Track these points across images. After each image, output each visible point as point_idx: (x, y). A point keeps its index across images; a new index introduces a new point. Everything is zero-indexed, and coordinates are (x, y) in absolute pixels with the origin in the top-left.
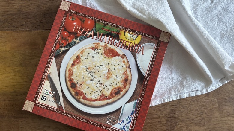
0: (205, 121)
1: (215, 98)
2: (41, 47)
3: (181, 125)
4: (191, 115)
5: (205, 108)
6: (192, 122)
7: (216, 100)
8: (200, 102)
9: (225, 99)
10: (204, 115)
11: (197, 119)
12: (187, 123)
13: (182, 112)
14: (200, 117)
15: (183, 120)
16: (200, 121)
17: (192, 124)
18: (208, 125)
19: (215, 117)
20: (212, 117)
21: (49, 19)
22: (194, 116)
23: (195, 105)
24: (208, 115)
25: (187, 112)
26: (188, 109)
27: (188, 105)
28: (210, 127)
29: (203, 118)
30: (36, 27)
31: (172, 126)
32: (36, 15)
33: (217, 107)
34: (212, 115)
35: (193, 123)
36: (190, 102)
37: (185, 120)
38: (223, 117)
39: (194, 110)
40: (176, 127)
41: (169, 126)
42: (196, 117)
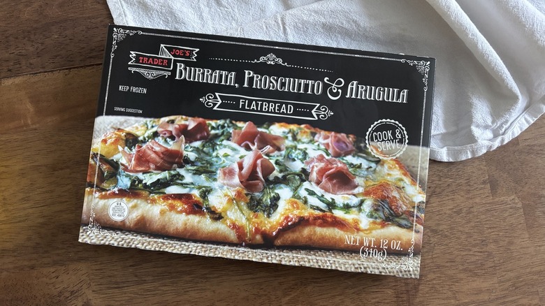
0: (496, 262)
1: (513, 197)
2: (29, 122)
3: (435, 282)
4: (456, 252)
5: (490, 228)
6: (461, 268)
7: (516, 201)
8: (476, 214)
9: (540, 197)
10: (492, 247)
11: (473, 259)
12: (450, 272)
13: (432, 245)
14: (481, 252)
15: (438, 267)
16: (482, 265)
17: (462, 276)
18: (504, 271)
19: (521, 248)
20: (512, 248)
21: (42, 44)
22: (464, 253)
23: (464, 222)
24: (502, 243)
25: (446, 245)
26: (446, 236)
27: (445, 227)
28: (511, 274)
29: (490, 254)
30: (10, 70)
31: (411, 286)
32: (6, 37)
33: (522, 222)
34: (511, 243)
35: (465, 270)
36: (451, 216)
37: (443, 266)
38: (540, 243)
39: (463, 237)
40: (420, 287)
41: (404, 289)
42: (471, 253)
